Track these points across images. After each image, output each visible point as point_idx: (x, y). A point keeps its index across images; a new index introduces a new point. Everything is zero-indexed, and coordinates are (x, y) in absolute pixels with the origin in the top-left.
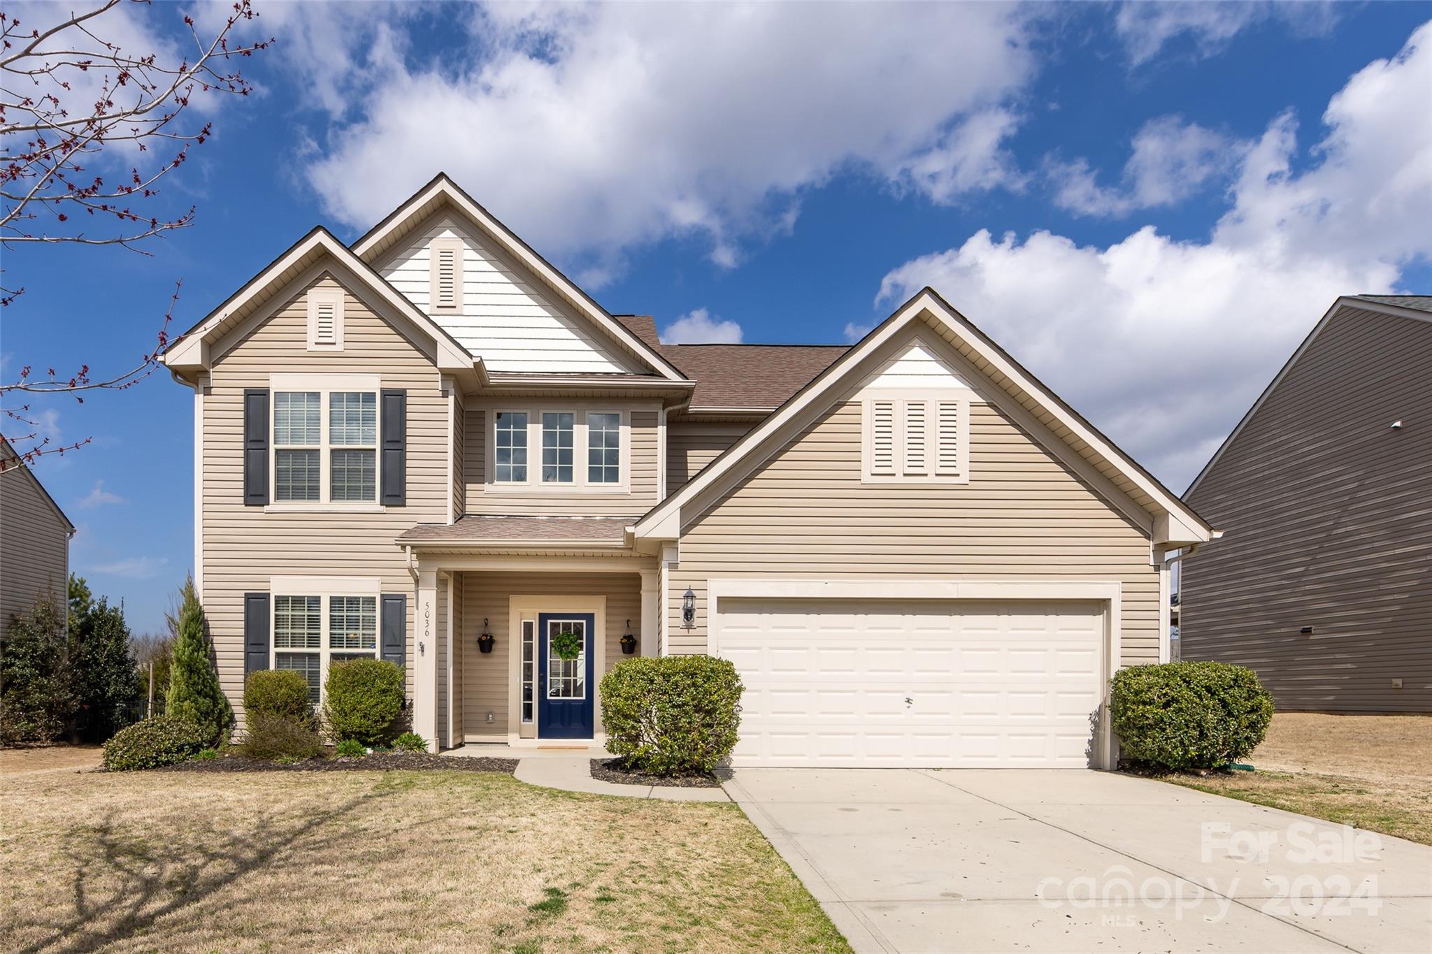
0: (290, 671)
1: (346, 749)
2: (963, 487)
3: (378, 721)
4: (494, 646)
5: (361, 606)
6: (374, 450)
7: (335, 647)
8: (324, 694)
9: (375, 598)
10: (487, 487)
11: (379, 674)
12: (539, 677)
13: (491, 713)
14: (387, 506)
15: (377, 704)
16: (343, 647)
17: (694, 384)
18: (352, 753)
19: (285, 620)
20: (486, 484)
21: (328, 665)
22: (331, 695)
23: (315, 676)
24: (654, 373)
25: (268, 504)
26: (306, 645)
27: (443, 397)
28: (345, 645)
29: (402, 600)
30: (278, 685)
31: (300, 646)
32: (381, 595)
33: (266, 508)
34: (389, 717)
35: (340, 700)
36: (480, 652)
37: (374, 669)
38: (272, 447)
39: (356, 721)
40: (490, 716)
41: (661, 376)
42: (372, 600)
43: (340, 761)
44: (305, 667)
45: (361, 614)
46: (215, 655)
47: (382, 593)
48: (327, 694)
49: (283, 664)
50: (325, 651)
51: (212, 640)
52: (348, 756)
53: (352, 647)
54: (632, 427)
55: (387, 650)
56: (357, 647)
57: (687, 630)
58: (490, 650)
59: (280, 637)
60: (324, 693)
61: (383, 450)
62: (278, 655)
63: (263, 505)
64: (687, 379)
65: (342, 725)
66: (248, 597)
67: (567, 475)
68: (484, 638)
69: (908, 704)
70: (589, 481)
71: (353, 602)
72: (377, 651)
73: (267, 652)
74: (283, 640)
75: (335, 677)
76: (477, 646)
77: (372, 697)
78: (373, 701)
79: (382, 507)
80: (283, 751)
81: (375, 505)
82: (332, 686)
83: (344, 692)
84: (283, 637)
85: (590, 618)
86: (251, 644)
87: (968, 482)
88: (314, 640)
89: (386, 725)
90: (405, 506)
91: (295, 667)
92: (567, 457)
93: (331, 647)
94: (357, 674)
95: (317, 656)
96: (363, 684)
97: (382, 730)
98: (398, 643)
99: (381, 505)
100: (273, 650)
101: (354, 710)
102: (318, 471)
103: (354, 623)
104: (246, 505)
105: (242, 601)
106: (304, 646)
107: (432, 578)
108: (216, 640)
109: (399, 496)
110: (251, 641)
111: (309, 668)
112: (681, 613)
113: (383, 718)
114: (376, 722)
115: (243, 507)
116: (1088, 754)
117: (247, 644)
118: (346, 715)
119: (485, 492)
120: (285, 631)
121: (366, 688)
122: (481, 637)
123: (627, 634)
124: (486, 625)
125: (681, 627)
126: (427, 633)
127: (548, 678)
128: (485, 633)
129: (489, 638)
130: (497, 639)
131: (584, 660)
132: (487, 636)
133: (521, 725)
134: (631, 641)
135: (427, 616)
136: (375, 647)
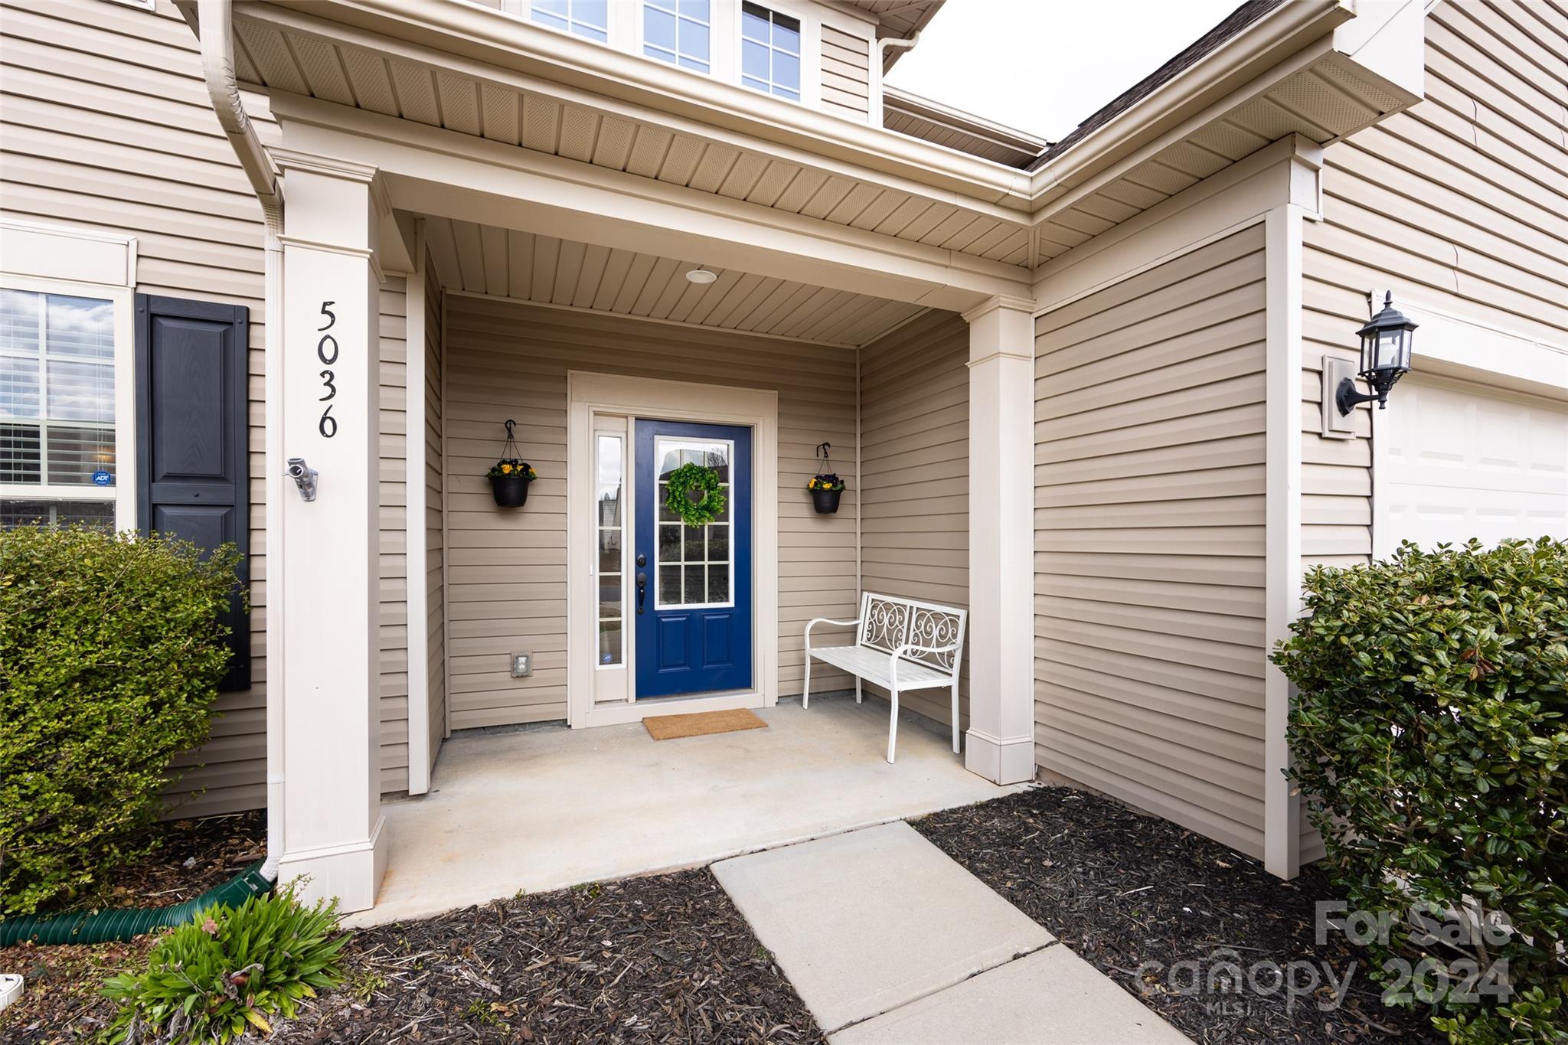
4: (533, 491)
12: (638, 562)
13: (522, 652)
29: (237, 325)
32: (137, 296)
36: (495, 507)
40: (522, 660)
45: (41, 358)
55: (164, 491)
57: (1334, 446)
58: (521, 501)
68: (508, 470)
72: (124, 495)
76: (483, 493)
85: (743, 436)
98: (214, 471)
112: (1331, 390)
122: (499, 465)
123: (824, 472)
124: (511, 436)
125: (1327, 434)
126: (328, 425)
127: (657, 564)
128: (506, 457)
129: (519, 468)
130: (535, 470)
131: (731, 524)
132: (514, 463)
133: (595, 671)
134: (840, 486)
135: (329, 355)
136: (112, 482)
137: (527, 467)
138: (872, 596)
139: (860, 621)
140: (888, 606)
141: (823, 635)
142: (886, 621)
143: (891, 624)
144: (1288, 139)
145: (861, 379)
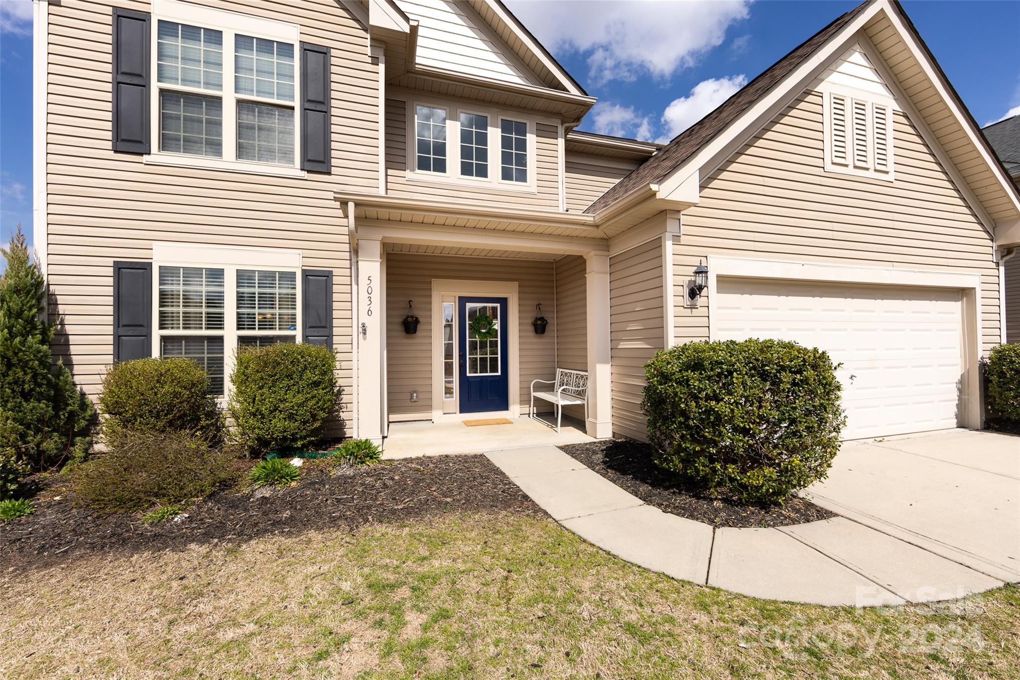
0: (181, 358)
1: (267, 475)
2: (888, 184)
3: (307, 422)
4: (419, 327)
5: (277, 282)
6: (292, 108)
7: (244, 329)
8: (230, 390)
9: (294, 273)
10: (408, 174)
11: (310, 363)
12: (460, 356)
13: (415, 392)
14: (309, 172)
15: (307, 400)
16: (255, 328)
17: (595, 101)
18: (277, 480)
19: (175, 297)
20: (408, 171)
21: (235, 350)
22: (240, 392)
23: (217, 364)
24: (560, 87)
25: (149, 154)
26: (204, 326)
27: (372, 64)
28: (257, 327)
29: (328, 276)
30: (158, 381)
31: (196, 328)
32: (303, 270)
33: (145, 158)
34: (322, 415)
35: (254, 399)
36: (405, 333)
37: (302, 357)
38: (155, 86)
39: (279, 425)
40: (415, 395)
41: (565, 89)
42: (291, 276)
43: (258, 495)
44: (204, 353)
45: (277, 291)
46: (68, 340)
47: (304, 268)
48: (234, 389)
49: (173, 349)
50: (230, 333)
51: (62, 320)
52: (271, 485)
53: (266, 328)
54: (537, 136)
55: (310, 332)
56: (272, 328)
57: (690, 310)
58: (415, 331)
59: (168, 317)
60: (229, 387)
61: (304, 110)
62: (164, 339)
63: (141, 154)
64: (587, 95)
65: (257, 431)
66: (120, 268)
67: (482, 172)
68: (410, 319)
69: (851, 381)
70: (502, 179)
71: (268, 277)
72: (298, 333)
73: (148, 336)
74: (173, 320)
75: (246, 368)
76: (401, 328)
77: (299, 392)
78: (300, 398)
79: (303, 172)
80: (156, 495)
81: (295, 169)
82: (242, 379)
83: (261, 388)
84: (173, 317)
85: (504, 302)
86: (124, 326)
87: (893, 180)
88: (216, 321)
89: (317, 424)
90: (329, 173)
91: (189, 353)
92: (483, 155)
93: (238, 329)
94: (279, 364)
95: (220, 339)
96: (287, 376)
97: (312, 431)
98: (324, 325)
99: (302, 170)
100: (156, 334)
101: (275, 410)
102: (219, 124)
103: (267, 300)
104: (116, 152)
105: (110, 271)
106: (202, 328)
107: (377, 248)
108: (68, 320)
109: (323, 162)
110: (124, 321)
111: (208, 353)
112: (686, 291)
113: (314, 417)
114: (305, 423)
115: (111, 154)
116: (957, 416)
117: (117, 324)
118: (263, 418)
119: (406, 179)
120: (175, 309)
121: (292, 381)
122: (407, 318)
123: (539, 316)
124: (411, 306)
125: (685, 306)
126: (370, 312)
127: (468, 356)
128: (409, 314)
129: (414, 319)
130: (421, 320)
131: (499, 339)
132: (412, 317)
133: (443, 401)
134: (545, 323)
135: (370, 292)
136: (295, 329)
137: (417, 318)
138: (561, 370)
139: (556, 381)
140: (566, 374)
141: (539, 387)
142: (565, 381)
143: (567, 381)
144: (664, 213)
145: (556, 274)
